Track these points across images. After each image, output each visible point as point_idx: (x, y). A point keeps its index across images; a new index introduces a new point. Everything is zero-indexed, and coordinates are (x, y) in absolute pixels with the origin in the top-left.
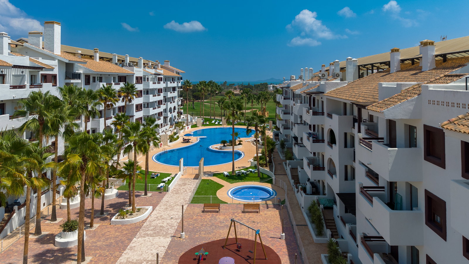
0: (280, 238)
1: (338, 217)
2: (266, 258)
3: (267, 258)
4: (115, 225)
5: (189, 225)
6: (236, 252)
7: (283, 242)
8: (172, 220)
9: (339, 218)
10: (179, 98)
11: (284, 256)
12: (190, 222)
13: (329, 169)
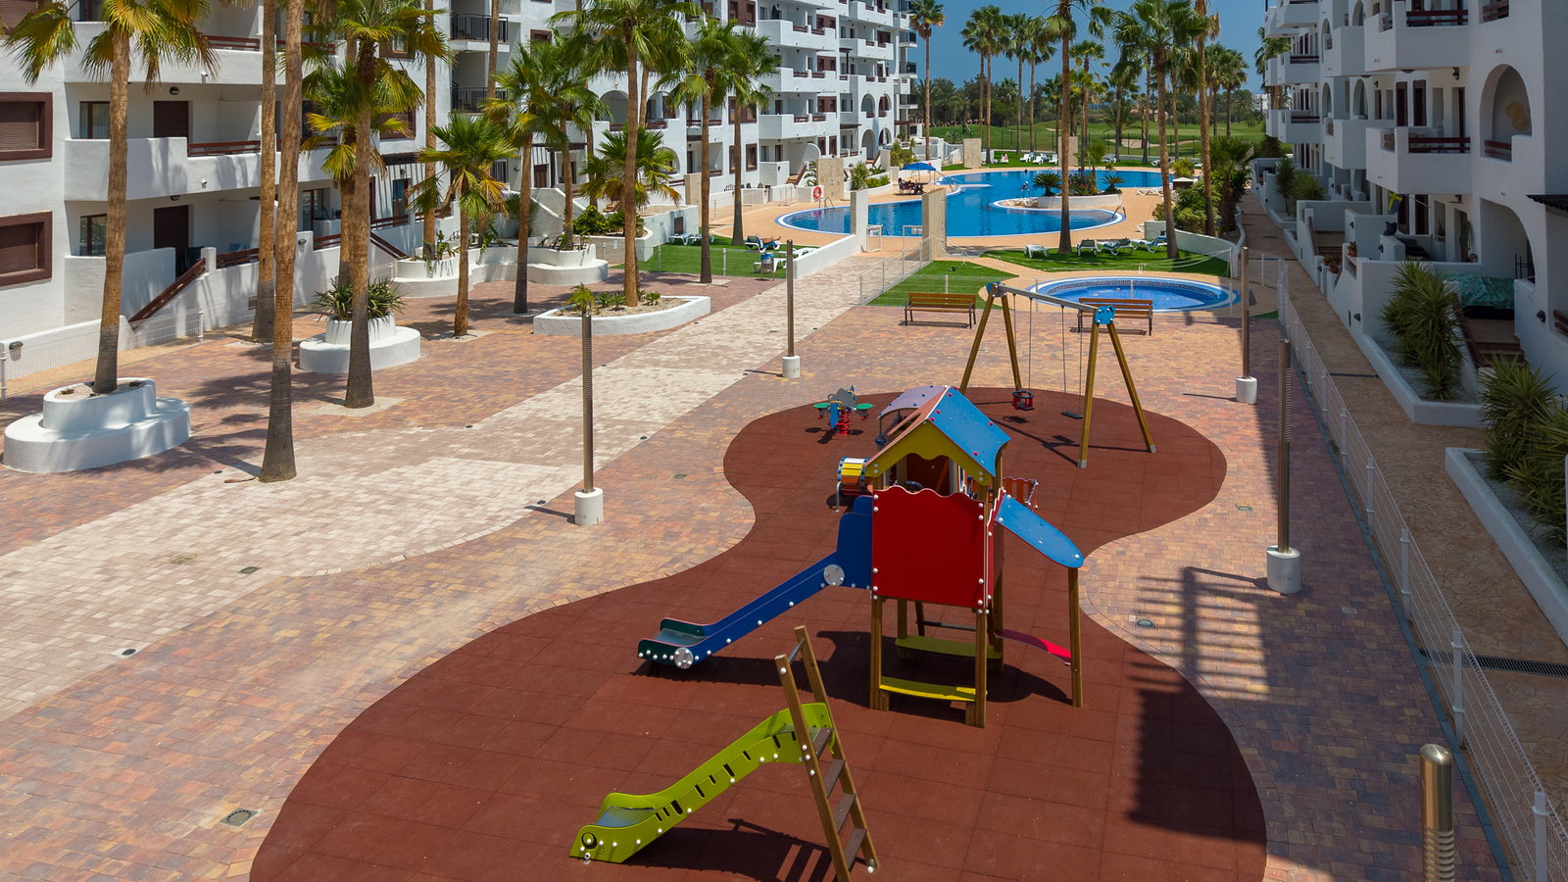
0: (1233, 400)
1: (1541, 315)
2: (1148, 445)
3: (1153, 448)
4: (550, 336)
5: (833, 349)
6: (1007, 423)
7: (1247, 412)
8: (773, 336)
9: (1544, 321)
10: (904, 75)
11: (1242, 448)
12: (841, 343)
13: (1489, 137)
